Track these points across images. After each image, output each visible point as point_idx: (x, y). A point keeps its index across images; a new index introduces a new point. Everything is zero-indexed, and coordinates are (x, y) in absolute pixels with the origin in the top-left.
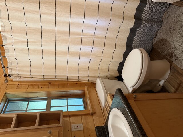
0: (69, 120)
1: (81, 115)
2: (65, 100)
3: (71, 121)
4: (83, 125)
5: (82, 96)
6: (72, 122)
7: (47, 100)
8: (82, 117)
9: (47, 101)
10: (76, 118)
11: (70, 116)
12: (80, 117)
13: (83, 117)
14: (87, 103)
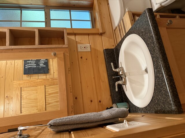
0: (74, 39)
1: (88, 34)
2: (68, 12)
3: (77, 40)
4: (90, 45)
5: (90, 8)
6: (78, 42)
7: (45, 9)
8: (89, 36)
9: (45, 11)
10: (83, 37)
11: (75, 34)
12: (87, 36)
13: (91, 37)
14: (95, 19)
